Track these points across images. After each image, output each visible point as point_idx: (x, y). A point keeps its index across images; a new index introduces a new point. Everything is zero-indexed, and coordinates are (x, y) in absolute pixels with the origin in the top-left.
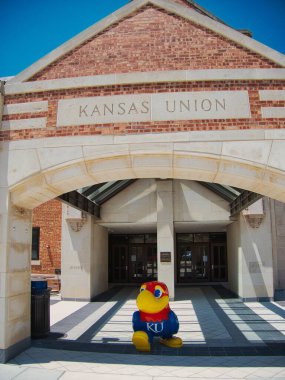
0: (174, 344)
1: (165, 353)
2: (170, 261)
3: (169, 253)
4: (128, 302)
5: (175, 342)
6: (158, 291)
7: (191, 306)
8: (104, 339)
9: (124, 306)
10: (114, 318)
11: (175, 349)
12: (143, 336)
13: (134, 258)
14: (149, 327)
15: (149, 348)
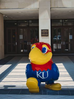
0: (55, 88)
1: (49, 94)
2: (48, 36)
3: (48, 30)
4: (19, 65)
5: (56, 86)
6: (45, 49)
7: (63, 67)
8: (5, 86)
9: (17, 67)
10: (10, 74)
11: (57, 91)
12: (34, 81)
13: (21, 37)
14: (38, 75)
15: (38, 90)
